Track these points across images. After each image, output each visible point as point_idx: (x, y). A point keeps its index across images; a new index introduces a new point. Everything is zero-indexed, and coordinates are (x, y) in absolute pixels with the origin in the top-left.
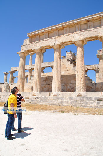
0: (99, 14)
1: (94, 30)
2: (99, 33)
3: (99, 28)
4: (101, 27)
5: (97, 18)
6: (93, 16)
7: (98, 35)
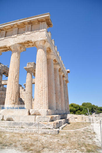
0: (10, 23)
1: (5, 40)
2: (9, 42)
3: (9, 38)
4: (11, 37)
5: (9, 27)
6: (4, 25)
7: (6, 45)
